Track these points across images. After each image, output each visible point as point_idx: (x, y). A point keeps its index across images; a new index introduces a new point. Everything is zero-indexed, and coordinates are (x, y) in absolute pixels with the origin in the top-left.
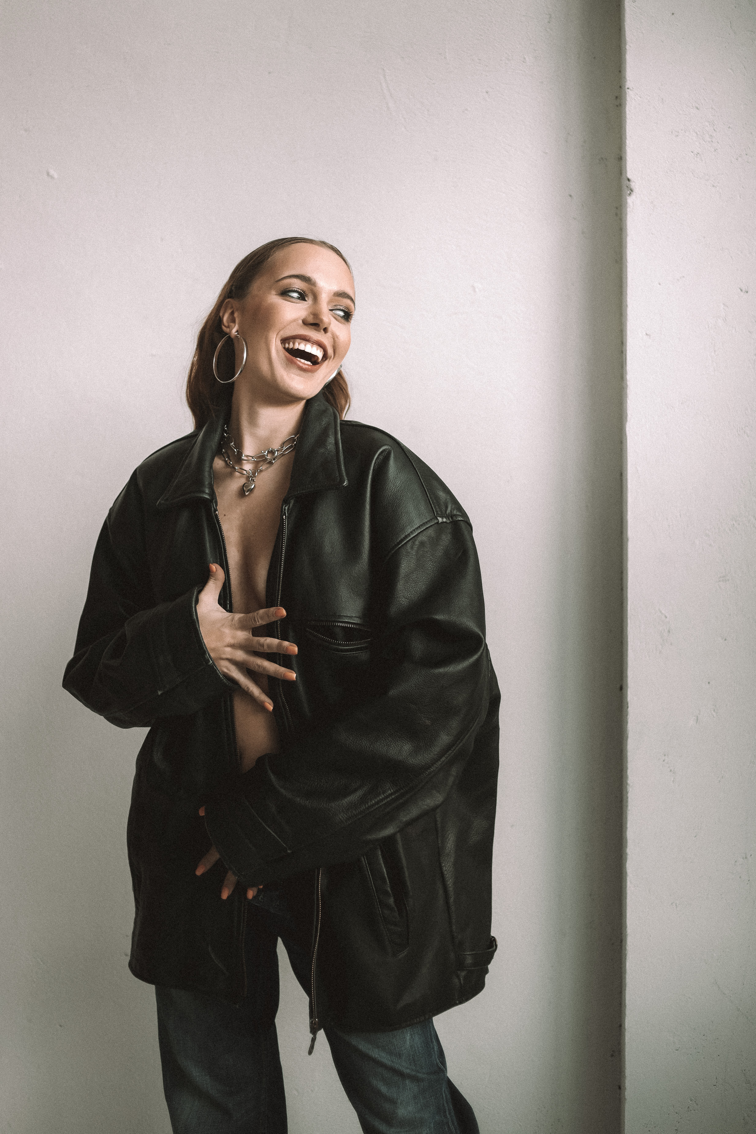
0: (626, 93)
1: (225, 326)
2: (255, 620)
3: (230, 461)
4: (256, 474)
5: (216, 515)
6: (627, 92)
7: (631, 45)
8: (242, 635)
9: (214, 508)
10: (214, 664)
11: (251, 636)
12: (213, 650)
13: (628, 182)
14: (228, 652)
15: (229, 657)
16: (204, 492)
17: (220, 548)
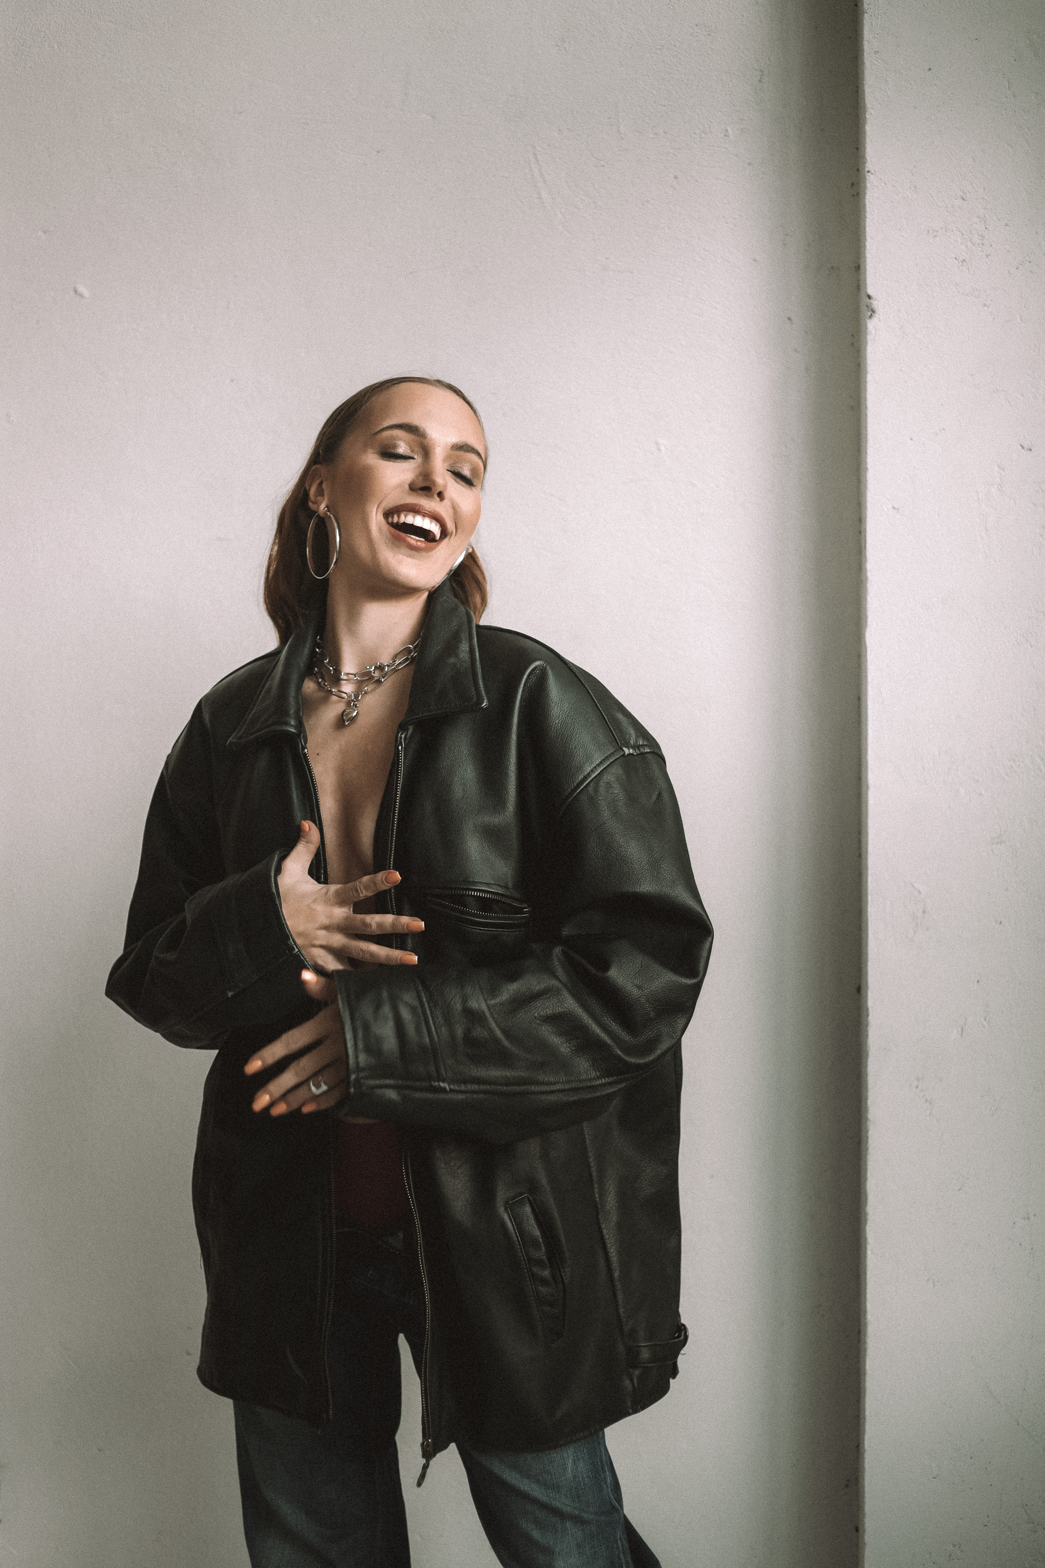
0: (865, 178)
1: (312, 502)
2: (357, 891)
3: (325, 681)
4: (360, 698)
5: (305, 754)
6: (867, 177)
7: (872, 112)
8: (340, 913)
9: (302, 745)
10: (301, 953)
11: (352, 913)
12: (300, 934)
13: (868, 300)
14: (323, 937)
15: (324, 943)
16: (288, 724)
17: (310, 799)
